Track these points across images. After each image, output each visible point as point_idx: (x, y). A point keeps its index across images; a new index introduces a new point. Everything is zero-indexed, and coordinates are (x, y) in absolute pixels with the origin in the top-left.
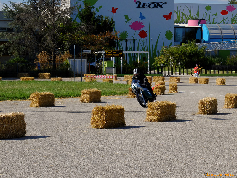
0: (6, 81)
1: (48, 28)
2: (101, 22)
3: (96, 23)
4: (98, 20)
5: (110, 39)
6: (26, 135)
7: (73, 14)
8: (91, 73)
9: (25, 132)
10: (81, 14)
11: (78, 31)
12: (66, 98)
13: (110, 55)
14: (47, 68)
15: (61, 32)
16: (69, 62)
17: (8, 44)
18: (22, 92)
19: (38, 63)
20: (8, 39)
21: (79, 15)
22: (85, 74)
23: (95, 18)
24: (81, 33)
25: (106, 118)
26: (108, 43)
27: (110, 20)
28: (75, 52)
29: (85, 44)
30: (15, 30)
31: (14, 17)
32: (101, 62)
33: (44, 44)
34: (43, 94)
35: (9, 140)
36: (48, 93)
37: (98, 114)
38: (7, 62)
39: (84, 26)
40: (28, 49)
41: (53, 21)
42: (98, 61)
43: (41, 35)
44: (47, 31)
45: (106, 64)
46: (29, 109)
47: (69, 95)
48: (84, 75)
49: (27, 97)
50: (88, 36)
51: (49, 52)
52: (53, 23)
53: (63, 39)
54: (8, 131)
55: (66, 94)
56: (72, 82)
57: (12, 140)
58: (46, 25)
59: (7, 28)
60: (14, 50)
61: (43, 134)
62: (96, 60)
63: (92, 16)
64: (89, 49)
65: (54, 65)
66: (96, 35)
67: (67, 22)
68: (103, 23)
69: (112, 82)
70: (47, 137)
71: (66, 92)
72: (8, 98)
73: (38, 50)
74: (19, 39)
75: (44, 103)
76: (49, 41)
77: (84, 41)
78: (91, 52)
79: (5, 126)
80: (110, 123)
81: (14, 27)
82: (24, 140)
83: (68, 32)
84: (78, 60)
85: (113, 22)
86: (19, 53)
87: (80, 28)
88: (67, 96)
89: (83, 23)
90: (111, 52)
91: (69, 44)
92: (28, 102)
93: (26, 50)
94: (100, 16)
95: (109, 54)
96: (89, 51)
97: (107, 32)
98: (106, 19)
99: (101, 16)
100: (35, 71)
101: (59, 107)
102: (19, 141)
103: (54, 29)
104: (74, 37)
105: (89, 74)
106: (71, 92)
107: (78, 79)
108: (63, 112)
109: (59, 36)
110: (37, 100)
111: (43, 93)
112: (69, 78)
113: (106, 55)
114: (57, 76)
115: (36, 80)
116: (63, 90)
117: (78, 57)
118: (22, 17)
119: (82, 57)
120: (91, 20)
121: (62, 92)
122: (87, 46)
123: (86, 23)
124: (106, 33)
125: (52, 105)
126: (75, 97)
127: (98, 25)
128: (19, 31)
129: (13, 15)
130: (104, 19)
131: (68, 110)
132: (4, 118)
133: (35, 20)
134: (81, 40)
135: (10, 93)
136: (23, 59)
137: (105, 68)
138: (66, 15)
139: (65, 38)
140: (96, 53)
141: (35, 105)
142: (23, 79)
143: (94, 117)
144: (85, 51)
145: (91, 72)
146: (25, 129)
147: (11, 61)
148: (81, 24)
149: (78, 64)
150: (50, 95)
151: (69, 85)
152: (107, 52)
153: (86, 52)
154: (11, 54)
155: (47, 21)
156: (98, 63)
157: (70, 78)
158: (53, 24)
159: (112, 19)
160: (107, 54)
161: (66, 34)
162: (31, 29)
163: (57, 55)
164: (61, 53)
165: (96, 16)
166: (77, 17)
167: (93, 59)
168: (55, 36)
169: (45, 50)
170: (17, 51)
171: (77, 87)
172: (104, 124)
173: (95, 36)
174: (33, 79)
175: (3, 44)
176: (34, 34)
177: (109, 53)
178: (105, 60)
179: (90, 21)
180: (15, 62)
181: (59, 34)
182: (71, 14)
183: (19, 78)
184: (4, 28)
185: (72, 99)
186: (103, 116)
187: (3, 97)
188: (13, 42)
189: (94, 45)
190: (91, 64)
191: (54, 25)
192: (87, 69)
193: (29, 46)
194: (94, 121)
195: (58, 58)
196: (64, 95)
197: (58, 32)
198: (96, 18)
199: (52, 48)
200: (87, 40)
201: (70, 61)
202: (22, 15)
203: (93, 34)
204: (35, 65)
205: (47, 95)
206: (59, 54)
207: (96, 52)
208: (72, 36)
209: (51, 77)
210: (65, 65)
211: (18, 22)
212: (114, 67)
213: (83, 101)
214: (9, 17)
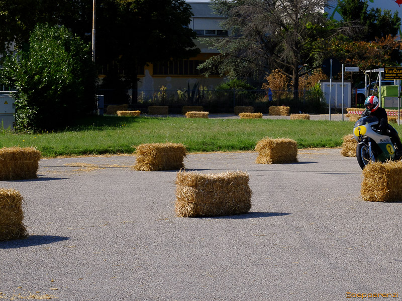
0: (214, 119)
1: (287, 30)
2: (377, 19)
3: (368, 22)
4: (371, 17)
5: (392, 48)
6: (252, 210)
7: (329, 5)
8: (359, 107)
9: (250, 206)
10: (342, 7)
11: (338, 35)
12: (316, 149)
13: (392, 76)
14: (283, 97)
15: (308, 36)
16: (322, 87)
17: (219, 57)
18: (244, 138)
19: (269, 89)
20: (219, 49)
21: (339, 8)
22: (348, 107)
23: (366, 13)
24: (342, 38)
25: (388, 184)
26: (389, 55)
27: (392, 17)
28: (332, 71)
29: (349, 58)
30: (231, 34)
31: (230, 11)
32: (377, 87)
33: (280, 57)
34: (279, 142)
35: (223, 218)
36: (287, 140)
37: (373, 176)
38: (217, 88)
39: (348, 26)
40: (253, 66)
41: (294, 18)
42: (371, 87)
43: (273, 41)
44: (284, 35)
45: (385, 92)
46: (254, 167)
47: (323, 143)
48: (347, 109)
49: (251, 146)
50: (354, 44)
51: (288, 70)
52: (294, 21)
53: (311, 48)
54: (221, 203)
55: (316, 142)
56: (326, 121)
57: (228, 218)
58: (282, 25)
59: (218, 31)
60: (229, 68)
61: (280, 209)
62: (368, 84)
63: (362, 9)
64: (356, 66)
65: (296, 93)
66: (368, 41)
67: (319, 19)
68: (381, 21)
69: (396, 122)
70: (287, 214)
71: (317, 138)
72: (220, 148)
73: (269, 68)
74: (238, 48)
75: (281, 156)
76: (288, 53)
77: (347, 51)
78: (360, 70)
79: (217, 195)
80: (394, 192)
81: (228, 29)
82: (248, 219)
83: (320, 38)
84: (336, 84)
85: (398, 20)
86: (237, 72)
87: (340, 29)
88: (318, 146)
89: (346, 21)
90: (395, 71)
91: (321, 57)
92: (252, 155)
93: (250, 68)
94: (375, 9)
95: (391, 74)
96: (356, 69)
97: (388, 37)
98: (385, 14)
99: (377, 9)
100: (264, 103)
101: (305, 164)
102: (239, 220)
103: (297, 32)
104: (331, 46)
105: (355, 109)
106: (324, 138)
107: (337, 117)
108: (313, 173)
109: (306, 43)
110: (268, 151)
111: (279, 140)
112: (321, 115)
113: (386, 75)
114: (300, 112)
115: (265, 117)
116: (312, 135)
117: (337, 79)
118: (242, 12)
119: (344, 79)
120: (361, 16)
121: (309, 139)
122: (352, 60)
123: (351, 21)
124: (385, 38)
125: (294, 160)
126: (331, 147)
127: (372, 25)
128: (237, 35)
129: (229, 9)
130: (382, 14)
131: (320, 169)
132: (215, 181)
133: (265, 16)
134: (342, 50)
135: (222, 139)
136: (243, 83)
137: (383, 99)
138: (317, 9)
139: (314, 47)
140: (367, 73)
141: (264, 159)
142: (244, 116)
143: (367, 181)
144: (349, 69)
145: (358, 105)
146: (249, 201)
147: (224, 85)
148: (342, 23)
149: (336, 92)
150: (290, 143)
151: (322, 127)
152: (387, 70)
153: (352, 71)
154: (224, 74)
155: (285, 18)
156: (371, 90)
157: (323, 115)
158: (294, 23)
159: (397, 14)
160: (388, 73)
161: (316, 40)
162: (258, 32)
163: (301, 76)
164: (307, 73)
165: (369, 9)
166: (336, 12)
167: (361, 82)
168: (297, 43)
169: (282, 67)
170: (234, 70)
171: (335, 130)
172: (384, 194)
173: (366, 44)
174: (260, 117)
175: (211, 58)
176: (263, 41)
177: (391, 72)
178: (383, 84)
179: (359, 17)
180: (231, 88)
181: (305, 39)
182: (326, 6)
183: (237, 114)
184: (213, 31)
185: (326, 151)
186: (382, 180)
187: (211, 147)
188: (227, 55)
189: (364, 59)
190: (360, 91)
191: (297, 25)
192: (353, 100)
193: (254, 60)
194: (367, 189)
195: (302, 81)
196: (314, 144)
197: (303, 37)
198: (369, 13)
199: (293, 64)
200: (353, 50)
201: (324, 87)
202: (243, 10)
203: (363, 39)
204: (263, 93)
205: (285, 142)
206: (304, 74)
207: (367, 71)
208: (327, 43)
209: (291, 112)
210: (314, 92)
211: (237, 20)
212: (400, 97)
213: (345, 154)
214: (221, 13)
